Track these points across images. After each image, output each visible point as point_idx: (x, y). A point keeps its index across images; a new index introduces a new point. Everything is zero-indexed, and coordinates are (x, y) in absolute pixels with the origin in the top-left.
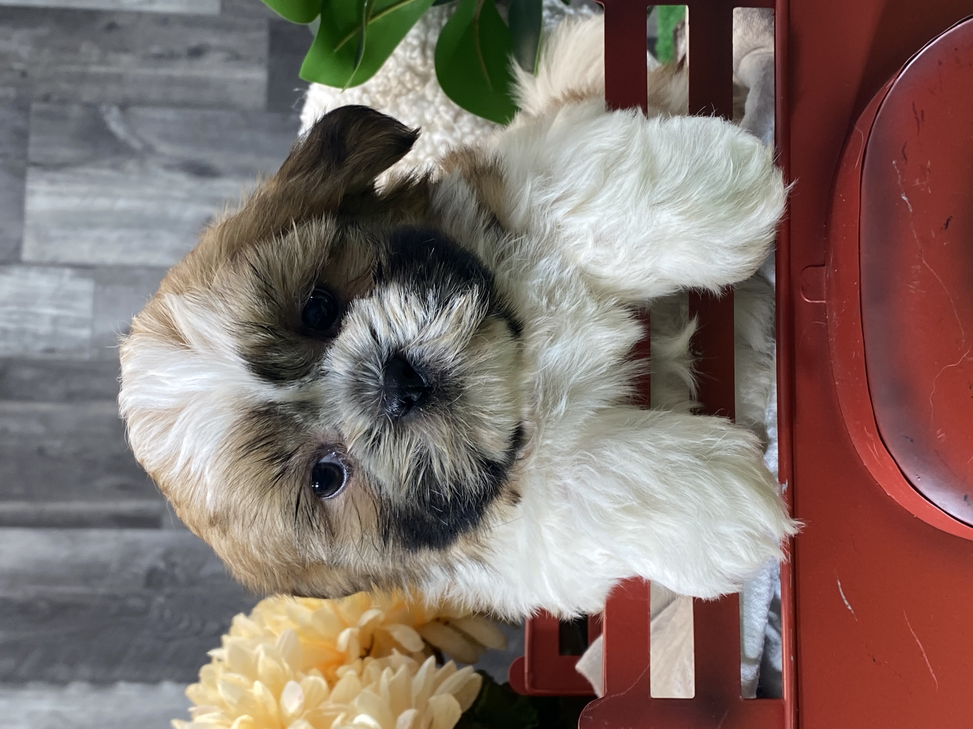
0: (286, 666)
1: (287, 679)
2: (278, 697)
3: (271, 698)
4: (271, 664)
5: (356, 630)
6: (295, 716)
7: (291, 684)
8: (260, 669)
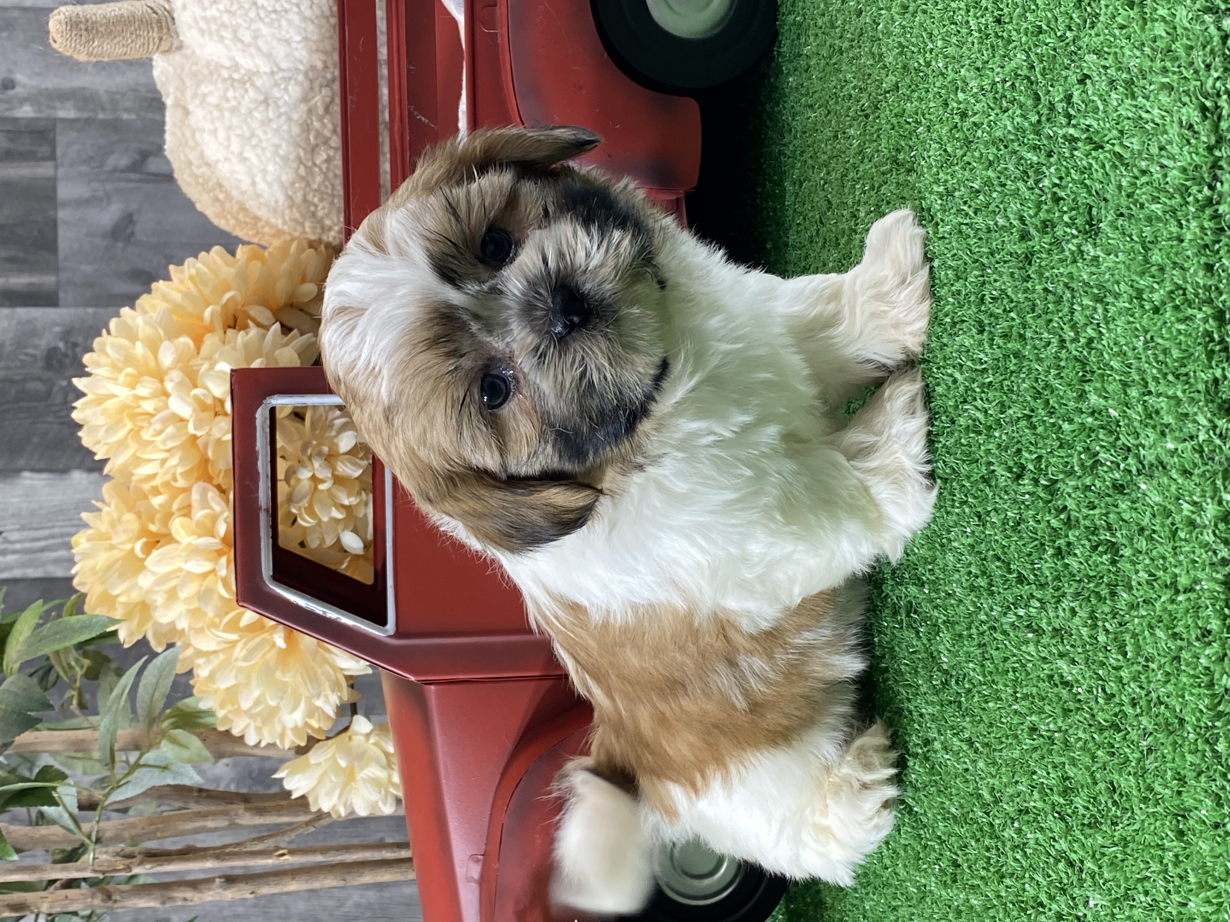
0: (161, 332)
1: (161, 341)
2: (155, 354)
3: (149, 354)
4: (149, 331)
5: (218, 308)
6: (170, 369)
7: (166, 343)
8: (140, 335)
